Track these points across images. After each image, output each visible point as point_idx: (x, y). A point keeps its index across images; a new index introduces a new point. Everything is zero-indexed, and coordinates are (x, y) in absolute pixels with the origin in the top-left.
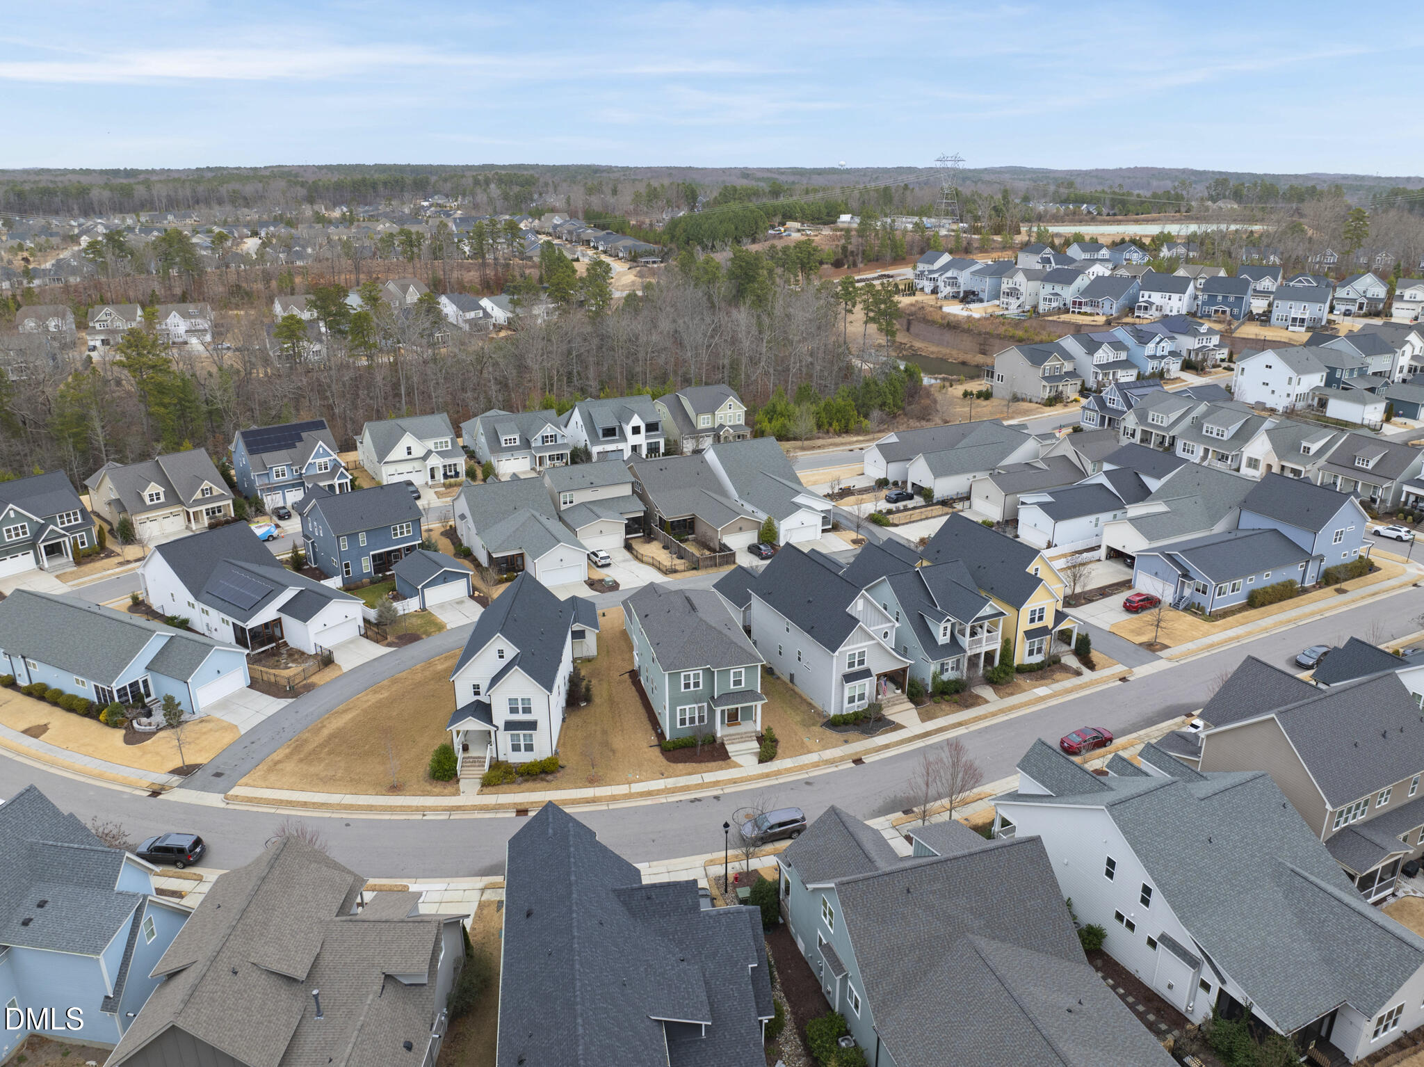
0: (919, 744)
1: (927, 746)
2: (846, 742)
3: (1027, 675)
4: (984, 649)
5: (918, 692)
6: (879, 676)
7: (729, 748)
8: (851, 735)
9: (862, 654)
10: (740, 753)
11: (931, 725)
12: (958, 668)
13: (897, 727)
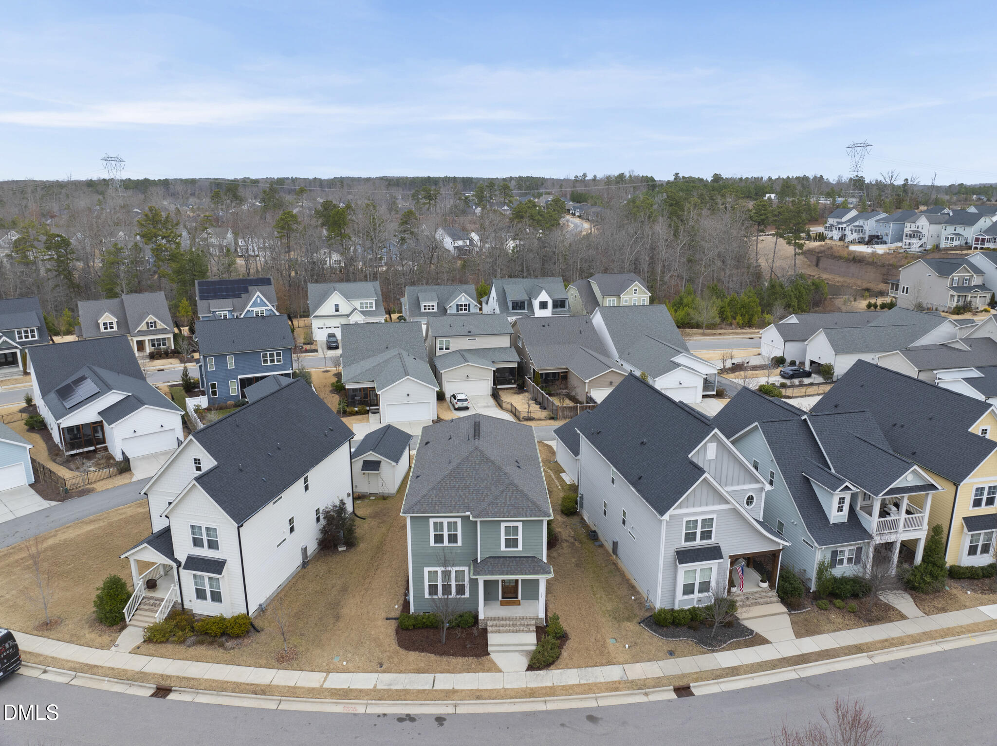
0: (788, 674)
1: (801, 679)
2: (671, 653)
3: (966, 583)
4: (901, 535)
5: (795, 589)
6: (734, 559)
7: (493, 639)
8: (682, 643)
9: (708, 522)
10: (505, 649)
11: (810, 644)
12: (858, 560)
13: (756, 640)
